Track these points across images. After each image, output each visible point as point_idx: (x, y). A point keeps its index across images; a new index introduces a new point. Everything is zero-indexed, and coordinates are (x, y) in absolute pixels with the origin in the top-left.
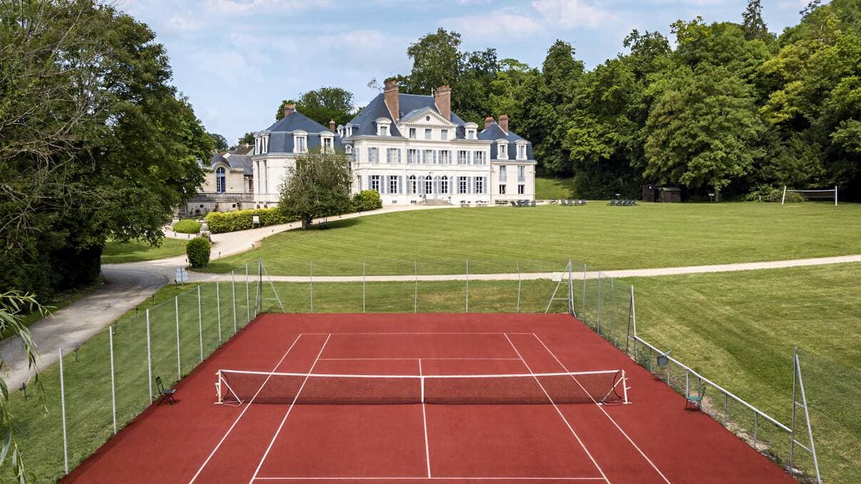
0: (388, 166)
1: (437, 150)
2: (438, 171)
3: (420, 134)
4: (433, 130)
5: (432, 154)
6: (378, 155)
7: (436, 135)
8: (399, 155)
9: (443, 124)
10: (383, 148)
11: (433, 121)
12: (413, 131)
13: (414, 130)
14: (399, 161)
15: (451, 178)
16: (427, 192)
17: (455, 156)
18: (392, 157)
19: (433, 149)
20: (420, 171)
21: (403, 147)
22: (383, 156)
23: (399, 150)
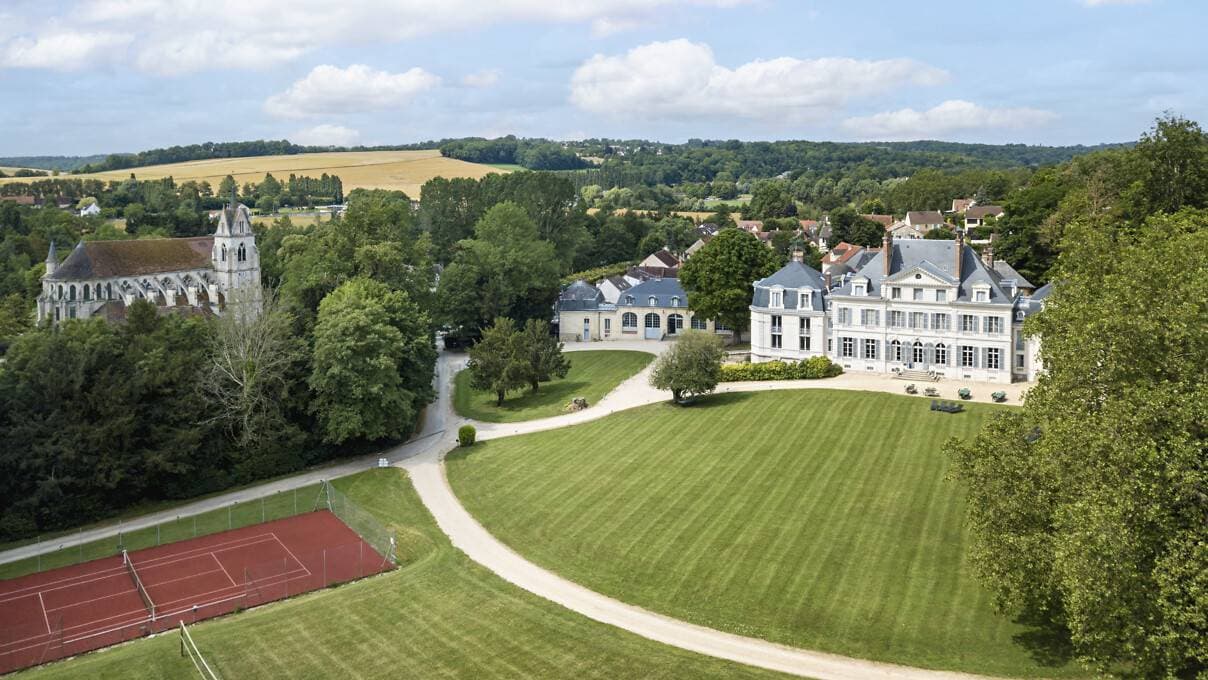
0: (863, 328)
1: (930, 313)
2: (929, 337)
3: (907, 294)
4: (924, 290)
5: (922, 317)
6: (850, 316)
7: (929, 295)
8: (877, 318)
9: (939, 284)
10: (857, 310)
11: (925, 280)
12: (896, 291)
13: (899, 289)
14: (877, 323)
15: (949, 347)
16: (915, 360)
17: (954, 323)
18: (869, 317)
19: (924, 312)
20: (906, 335)
21: (882, 308)
22: (857, 317)
23: (878, 312)
